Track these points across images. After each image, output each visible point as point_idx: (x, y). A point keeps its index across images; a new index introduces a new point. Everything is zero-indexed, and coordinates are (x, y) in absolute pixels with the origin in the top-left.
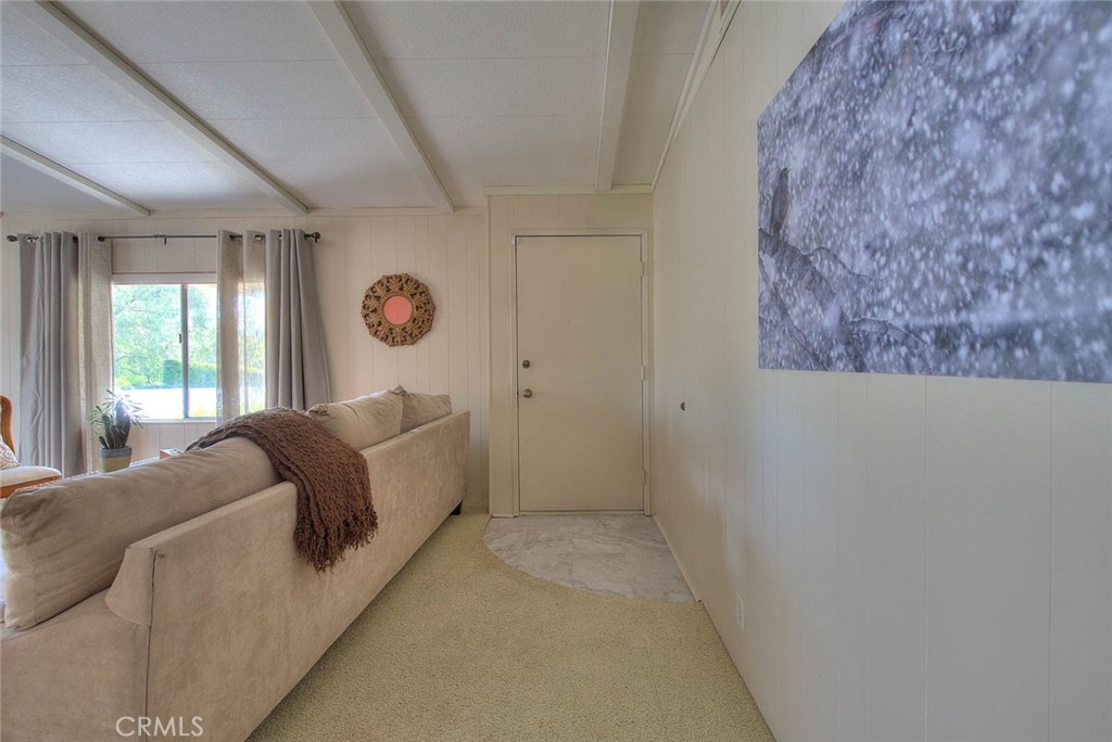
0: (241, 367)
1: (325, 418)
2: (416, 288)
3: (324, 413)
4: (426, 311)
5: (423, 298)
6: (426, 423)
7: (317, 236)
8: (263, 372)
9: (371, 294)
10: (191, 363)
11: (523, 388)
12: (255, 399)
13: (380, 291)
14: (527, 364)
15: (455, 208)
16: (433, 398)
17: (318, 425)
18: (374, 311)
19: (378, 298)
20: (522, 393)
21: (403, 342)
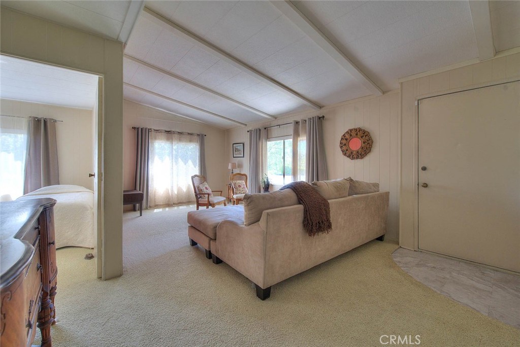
0: (299, 168)
1: (316, 186)
2: (364, 134)
3: (316, 184)
4: (368, 143)
5: (367, 138)
6: (362, 194)
7: (323, 117)
8: (305, 169)
9: (344, 138)
10: (285, 165)
11: (422, 181)
12: (303, 178)
13: (347, 136)
14: (424, 169)
15: (384, 93)
16: (367, 184)
17: (314, 189)
18: (345, 145)
19: (346, 139)
20: (421, 184)
21: (357, 158)
